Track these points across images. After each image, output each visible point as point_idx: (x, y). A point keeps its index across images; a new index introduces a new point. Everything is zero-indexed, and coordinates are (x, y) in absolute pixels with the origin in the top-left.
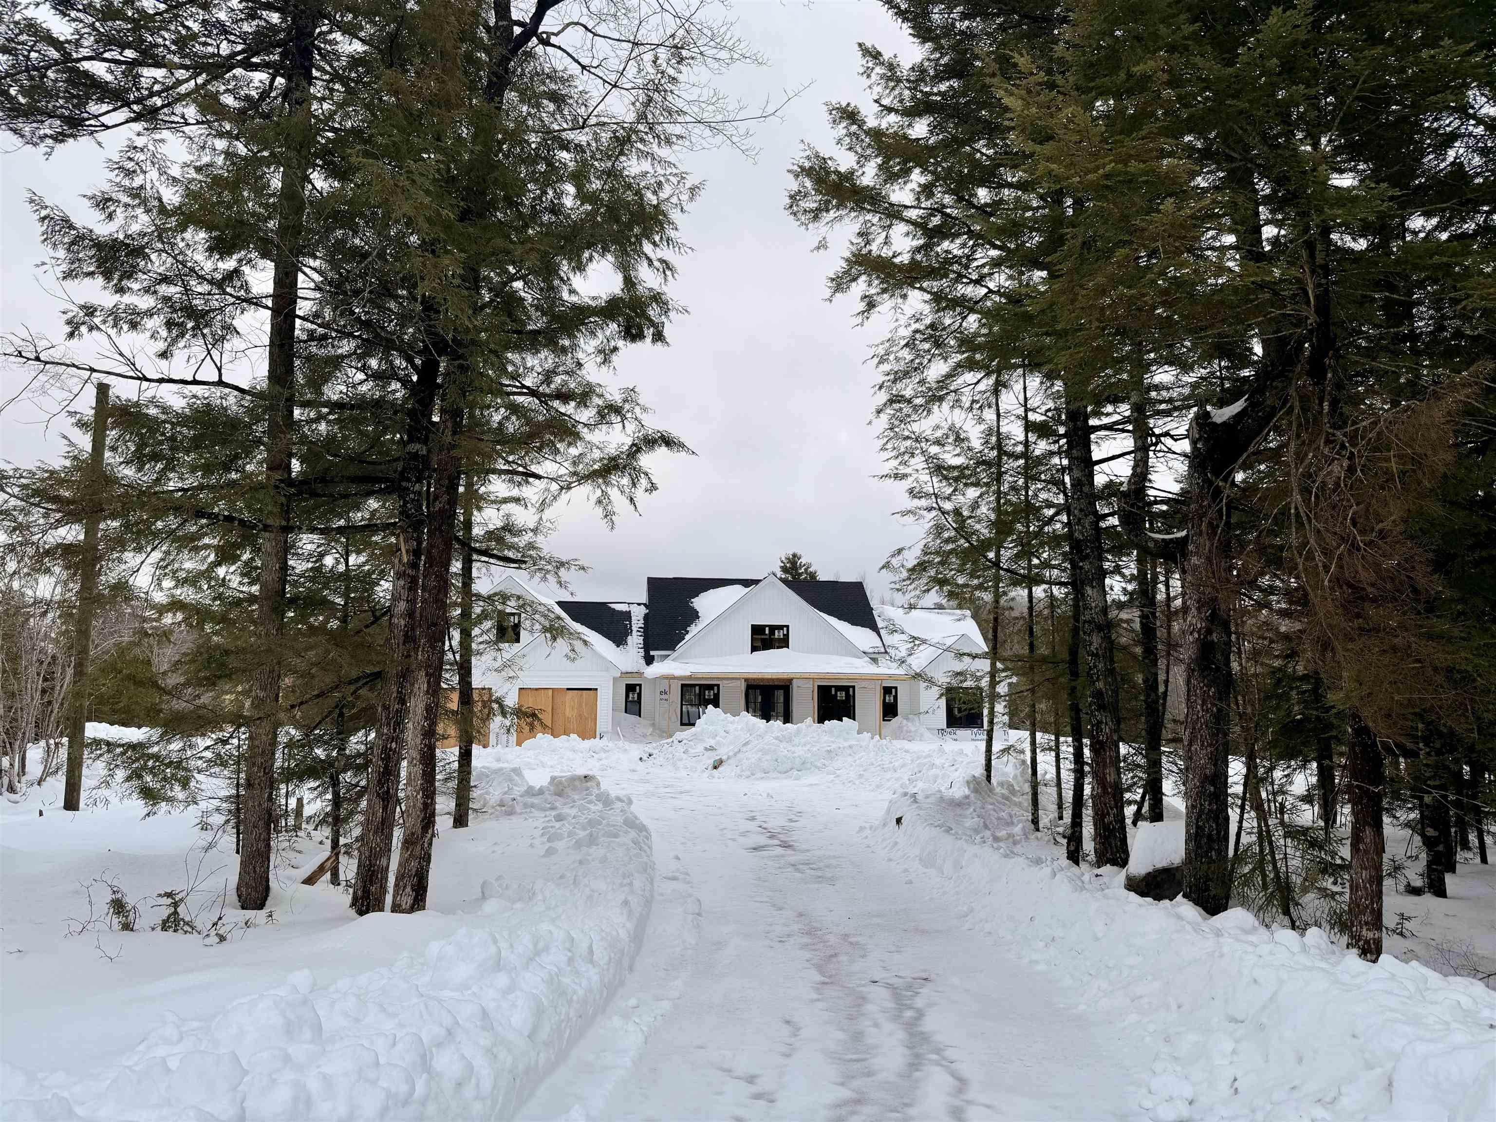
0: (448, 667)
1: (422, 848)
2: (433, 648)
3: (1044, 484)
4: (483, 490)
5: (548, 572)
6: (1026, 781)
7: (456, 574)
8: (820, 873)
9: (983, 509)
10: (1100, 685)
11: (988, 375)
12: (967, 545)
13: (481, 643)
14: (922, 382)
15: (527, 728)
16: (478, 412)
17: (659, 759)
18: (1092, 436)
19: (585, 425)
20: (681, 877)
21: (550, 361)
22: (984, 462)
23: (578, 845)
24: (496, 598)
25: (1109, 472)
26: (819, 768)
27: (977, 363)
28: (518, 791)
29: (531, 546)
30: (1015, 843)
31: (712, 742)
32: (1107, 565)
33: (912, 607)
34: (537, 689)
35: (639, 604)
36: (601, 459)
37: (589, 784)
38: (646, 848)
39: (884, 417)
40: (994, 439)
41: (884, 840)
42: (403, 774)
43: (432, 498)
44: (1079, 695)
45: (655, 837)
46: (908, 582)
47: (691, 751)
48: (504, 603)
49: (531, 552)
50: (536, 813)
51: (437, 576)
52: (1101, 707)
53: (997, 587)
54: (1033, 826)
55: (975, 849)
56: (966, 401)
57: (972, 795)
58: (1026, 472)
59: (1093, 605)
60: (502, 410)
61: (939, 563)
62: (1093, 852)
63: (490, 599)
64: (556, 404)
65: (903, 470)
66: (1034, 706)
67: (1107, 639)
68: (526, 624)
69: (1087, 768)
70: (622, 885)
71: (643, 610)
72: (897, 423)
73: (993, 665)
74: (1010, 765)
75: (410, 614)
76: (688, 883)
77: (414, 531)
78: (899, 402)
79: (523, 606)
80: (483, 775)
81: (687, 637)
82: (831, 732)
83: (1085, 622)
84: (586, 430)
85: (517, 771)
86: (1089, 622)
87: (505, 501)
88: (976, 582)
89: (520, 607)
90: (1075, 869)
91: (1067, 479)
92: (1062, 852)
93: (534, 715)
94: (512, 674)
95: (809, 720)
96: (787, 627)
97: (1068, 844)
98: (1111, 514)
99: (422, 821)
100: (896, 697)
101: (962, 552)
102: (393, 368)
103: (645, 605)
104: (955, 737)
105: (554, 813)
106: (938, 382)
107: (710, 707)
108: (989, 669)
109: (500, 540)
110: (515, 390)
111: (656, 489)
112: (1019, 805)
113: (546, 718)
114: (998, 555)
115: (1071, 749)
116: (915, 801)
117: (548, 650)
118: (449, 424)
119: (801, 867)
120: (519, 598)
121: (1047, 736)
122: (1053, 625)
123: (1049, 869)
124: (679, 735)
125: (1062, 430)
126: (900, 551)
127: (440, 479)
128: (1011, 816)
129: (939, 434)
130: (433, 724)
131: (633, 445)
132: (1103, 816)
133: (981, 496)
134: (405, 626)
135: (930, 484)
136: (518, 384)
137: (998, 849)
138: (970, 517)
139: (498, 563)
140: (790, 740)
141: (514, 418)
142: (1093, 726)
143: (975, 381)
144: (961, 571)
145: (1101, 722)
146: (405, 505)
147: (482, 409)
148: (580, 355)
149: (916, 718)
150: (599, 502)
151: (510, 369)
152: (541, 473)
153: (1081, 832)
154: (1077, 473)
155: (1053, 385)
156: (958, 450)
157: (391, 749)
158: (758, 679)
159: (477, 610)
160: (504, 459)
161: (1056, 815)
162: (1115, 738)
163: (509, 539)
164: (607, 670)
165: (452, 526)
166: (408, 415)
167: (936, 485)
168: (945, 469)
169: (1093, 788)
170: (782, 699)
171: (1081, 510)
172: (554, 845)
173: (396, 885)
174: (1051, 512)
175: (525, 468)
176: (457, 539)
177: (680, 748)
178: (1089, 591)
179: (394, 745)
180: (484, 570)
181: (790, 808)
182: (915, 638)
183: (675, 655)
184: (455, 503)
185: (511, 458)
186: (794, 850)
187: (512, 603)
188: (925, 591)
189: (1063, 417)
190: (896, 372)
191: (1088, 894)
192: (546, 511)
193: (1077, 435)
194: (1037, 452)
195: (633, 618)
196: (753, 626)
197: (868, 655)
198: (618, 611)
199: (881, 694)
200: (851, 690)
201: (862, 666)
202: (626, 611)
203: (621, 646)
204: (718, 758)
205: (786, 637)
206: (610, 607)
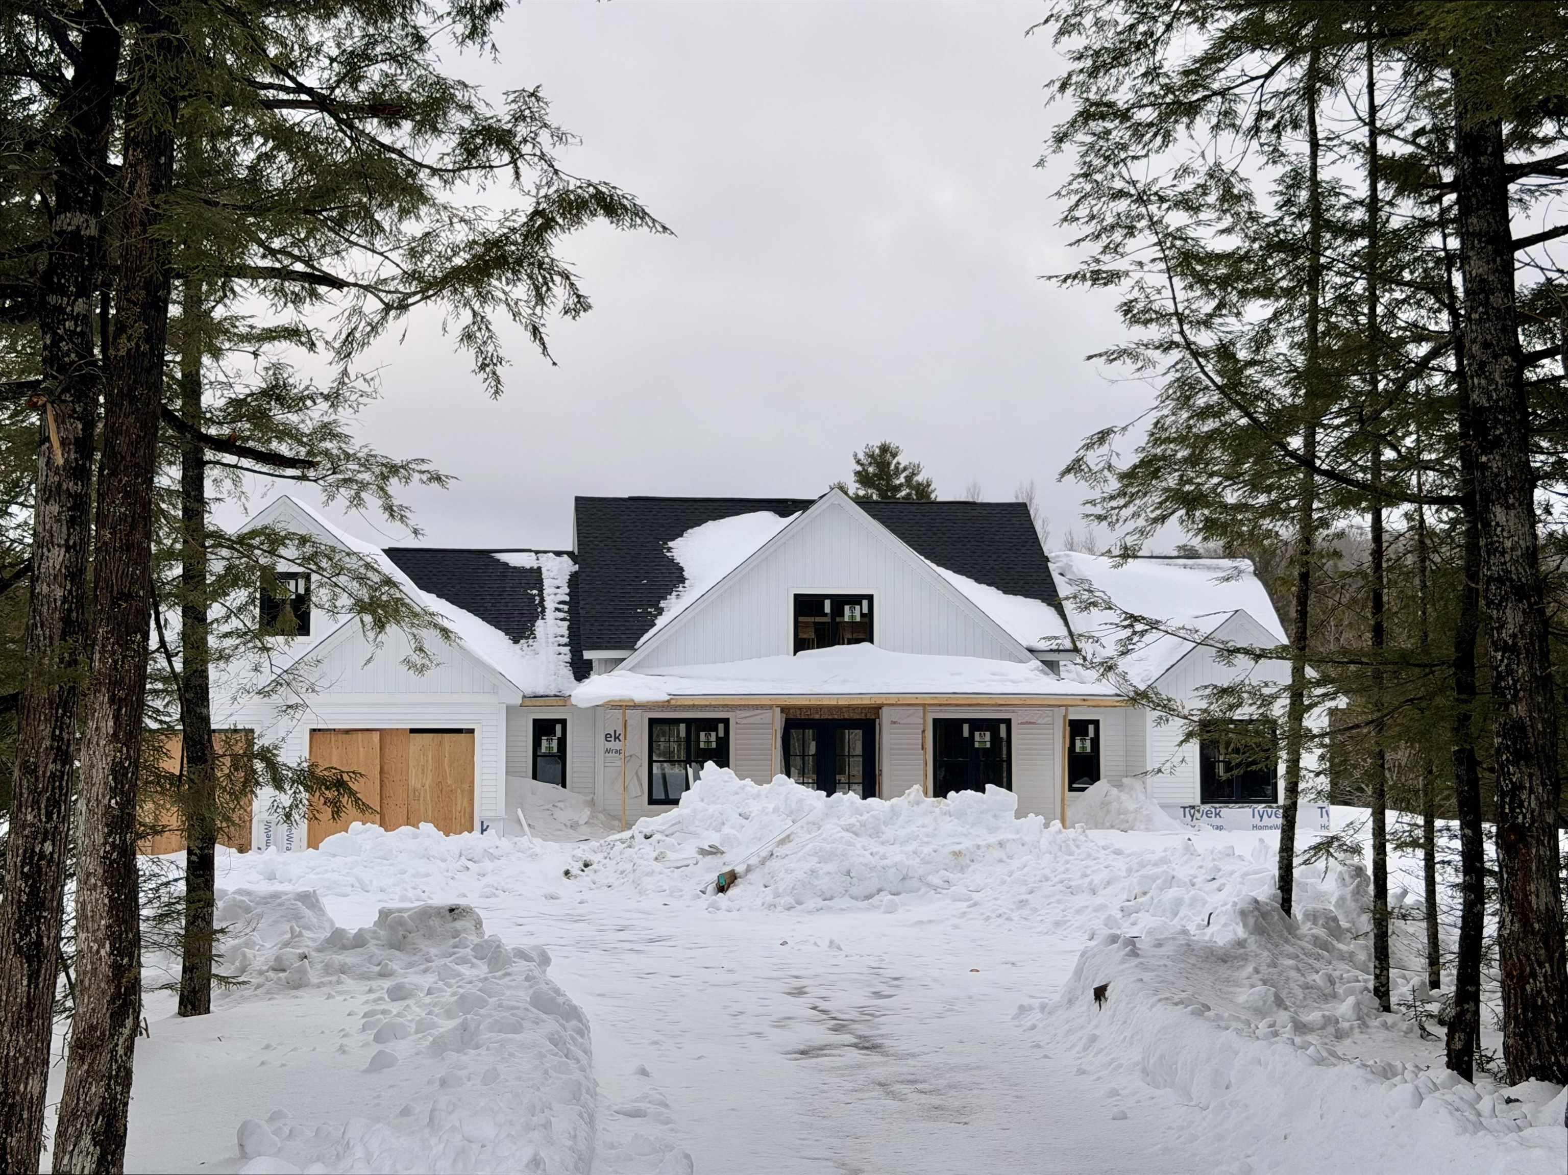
0: (160, 686)
1: (113, 1058)
2: (125, 645)
3: (1408, 291)
4: (219, 313)
5: (363, 486)
6: (1363, 910)
7: (169, 492)
8: (936, 1100)
9: (1281, 346)
10: (1520, 710)
11: (1291, 58)
12: (1244, 421)
13: (226, 635)
14: (1152, 73)
15: (328, 811)
16: (205, 144)
17: (605, 871)
18: (1512, 188)
19: (434, 171)
20: (652, 1109)
21: (357, 33)
22: (1282, 246)
23: (439, 1047)
24: (256, 542)
25: (1547, 264)
26: (936, 888)
27: (1270, 29)
28: (311, 939)
29: (327, 431)
30: (1340, 1035)
31: (714, 838)
32: (1538, 461)
33: (1128, 554)
34: (347, 732)
35: (558, 554)
36: (472, 244)
37: (459, 924)
38: (580, 1054)
39: (1072, 151)
40: (1303, 195)
41: (1070, 1032)
42: (70, 906)
43: (111, 329)
44: (1473, 730)
45: (596, 1032)
46: (1121, 501)
47: (670, 855)
48: (272, 552)
49: (327, 445)
50: (349, 983)
51: (127, 495)
52: (1521, 757)
53: (1307, 509)
54: (1376, 1002)
55: (1255, 1048)
56: (1246, 114)
57: (1252, 939)
58: (1372, 266)
59: (1508, 544)
60: (258, 140)
61: (1185, 460)
62: (1500, 1054)
63: (242, 542)
64: (372, 126)
65: (1110, 263)
66: (1381, 754)
67: (1537, 614)
68: (321, 595)
69: (1490, 883)
70: (529, 1128)
71: (567, 566)
72: (1098, 162)
73: (1298, 672)
74: (1332, 877)
75: (74, 574)
76: (667, 1123)
77: (78, 399)
78: (1103, 117)
79: (312, 558)
80: (240, 909)
81: (660, 622)
82: (960, 815)
83: (1490, 579)
84: (436, 181)
85: (309, 899)
86: (1500, 581)
87: (270, 335)
88: (1263, 499)
89: (307, 559)
90: (1463, 1087)
91: (1457, 279)
92: (1437, 1053)
93: (340, 784)
94: (294, 700)
95: (917, 788)
96: (870, 598)
97: (1450, 1036)
98: (1549, 353)
99: (112, 1001)
100: (1096, 742)
101: (1235, 437)
102: (21, 52)
103: (570, 554)
104: (1217, 821)
105: (387, 984)
106: (1186, 73)
107: (710, 765)
108: (1289, 681)
109: (260, 418)
110: (283, 96)
111: (587, 308)
112: (1350, 958)
113: (368, 790)
114: (1310, 442)
115: (1457, 844)
116: (1134, 953)
117: (370, 649)
118: (144, 172)
119: (897, 1087)
120: (303, 540)
121: (1407, 818)
122: (1424, 586)
123: (1409, 1087)
124: (645, 824)
125: (1448, 175)
126: (1103, 436)
127: (127, 289)
128: (1332, 982)
129: (1187, 184)
130: (128, 803)
131: (537, 213)
132: (1523, 980)
133: (1276, 316)
134: (65, 600)
135: (1167, 293)
136: (289, 83)
137: (1304, 1047)
138: (1251, 363)
139: (258, 467)
140: (876, 833)
141: (282, 157)
142: (1503, 795)
143: (1265, 69)
144: (1232, 477)
145: (1522, 787)
146: (55, 343)
147: (213, 138)
148: (421, 19)
149: (1138, 785)
150: (468, 336)
151: (273, 51)
152: (342, 276)
153: (1477, 1013)
154: (1478, 267)
155: (1430, 78)
156: (1228, 221)
157: (42, 855)
158: (808, 708)
159: (217, 566)
160: (261, 244)
161: (1426, 977)
162: (1550, 819)
163: (279, 415)
164: (494, 690)
165: (156, 387)
166: (57, 150)
167: (1181, 295)
168: (1200, 261)
169: (1502, 924)
170: (858, 750)
171: (1486, 345)
172: (388, 1048)
173: (61, 1134)
174: (1424, 349)
175: (307, 263)
176: (168, 415)
177: (648, 849)
178: (1499, 514)
179: (48, 847)
180: (228, 484)
181: (875, 971)
182: (1135, 619)
183: (633, 658)
184: (162, 340)
185: (276, 244)
186: (886, 1054)
187: (290, 551)
188: (1155, 520)
189: (1452, 147)
190: (1097, 54)
191: (1489, 1138)
192: (356, 357)
193: (1480, 186)
194: (1395, 223)
195: (547, 583)
196: (797, 596)
197: (1040, 655)
198: (515, 568)
199: (1064, 737)
200: (1003, 727)
201: (1027, 680)
202: (532, 569)
203: (522, 641)
204: (726, 869)
205: (866, 620)
206: (498, 560)
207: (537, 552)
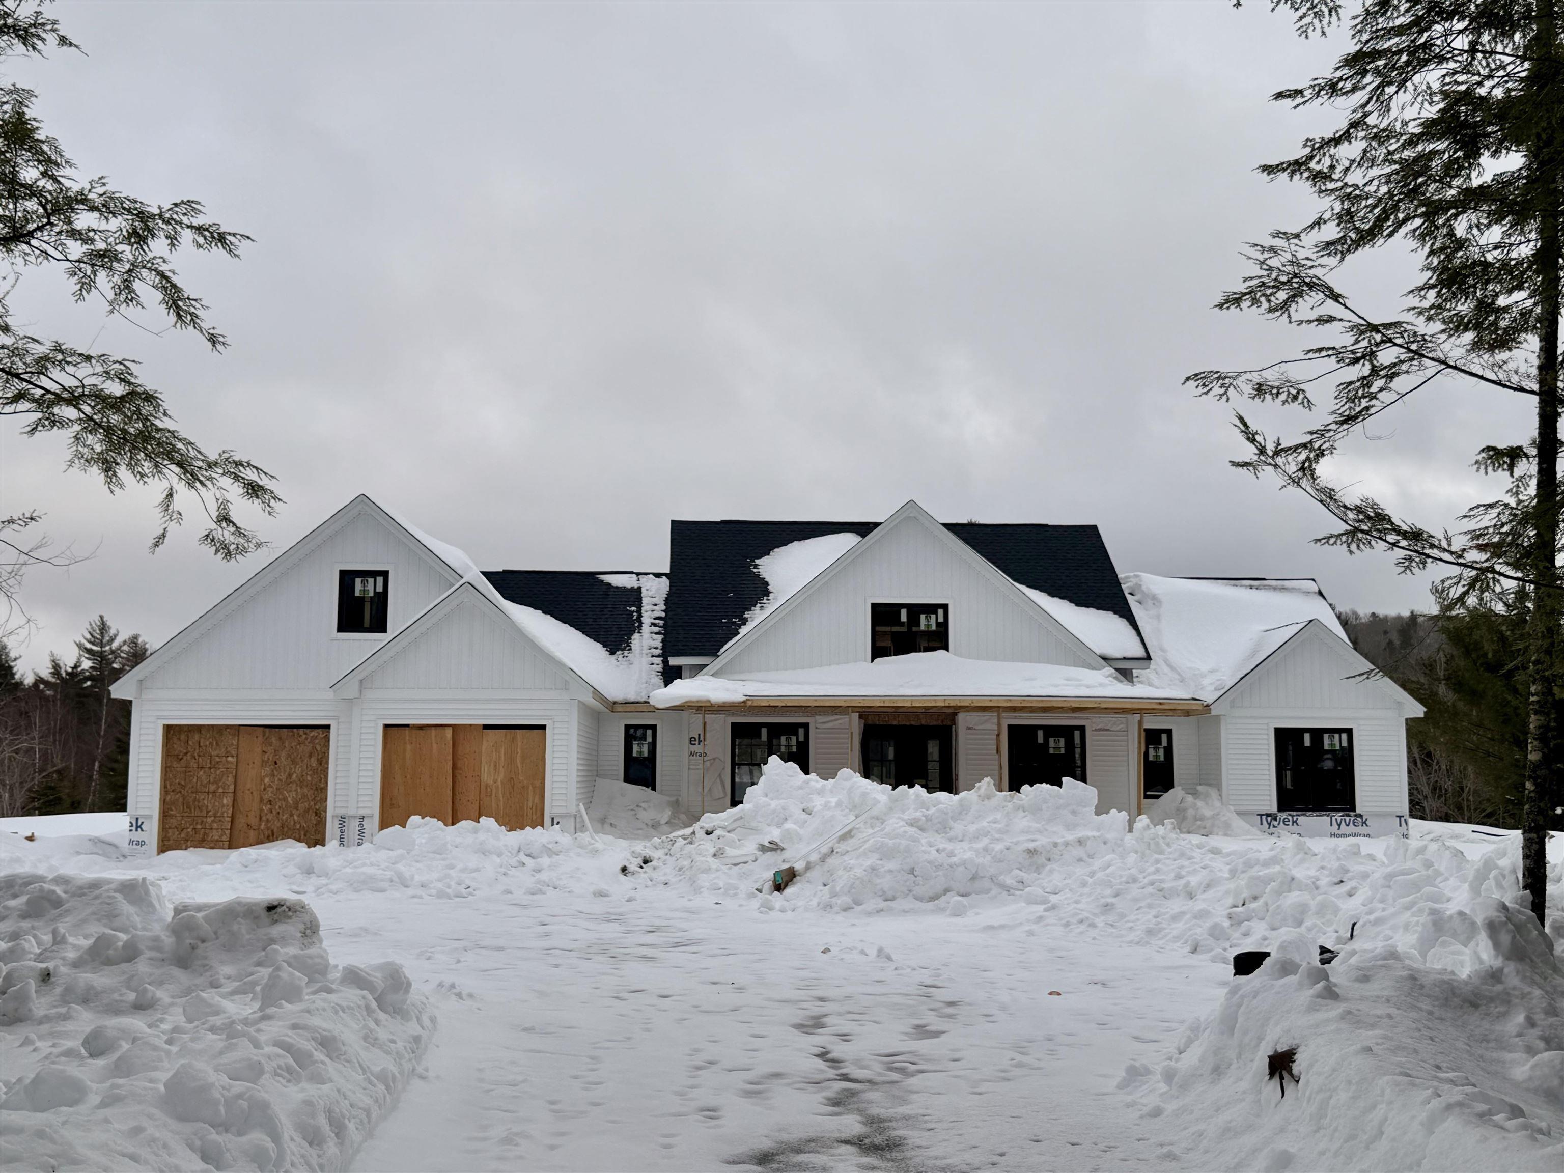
17: (664, 869)
31: (775, 834)
34: (421, 727)
35: (656, 575)
37: (277, 930)
47: (730, 851)
71: (664, 587)
80: (49, 902)
81: (744, 630)
82: (1034, 810)
95: (990, 784)
96: (945, 607)
100: (1169, 750)
103: (666, 575)
116: (1331, 993)
140: (943, 828)
149: (1213, 792)
158: (885, 712)
164: (566, 687)
183: (717, 664)
195: (645, 601)
196: (874, 606)
197: (1113, 663)
198: (617, 587)
199: (1140, 742)
200: (1077, 734)
201: (1101, 685)
202: (632, 588)
203: (618, 653)
204: (785, 866)
205: (942, 629)
206: (602, 581)
207: (638, 574)
